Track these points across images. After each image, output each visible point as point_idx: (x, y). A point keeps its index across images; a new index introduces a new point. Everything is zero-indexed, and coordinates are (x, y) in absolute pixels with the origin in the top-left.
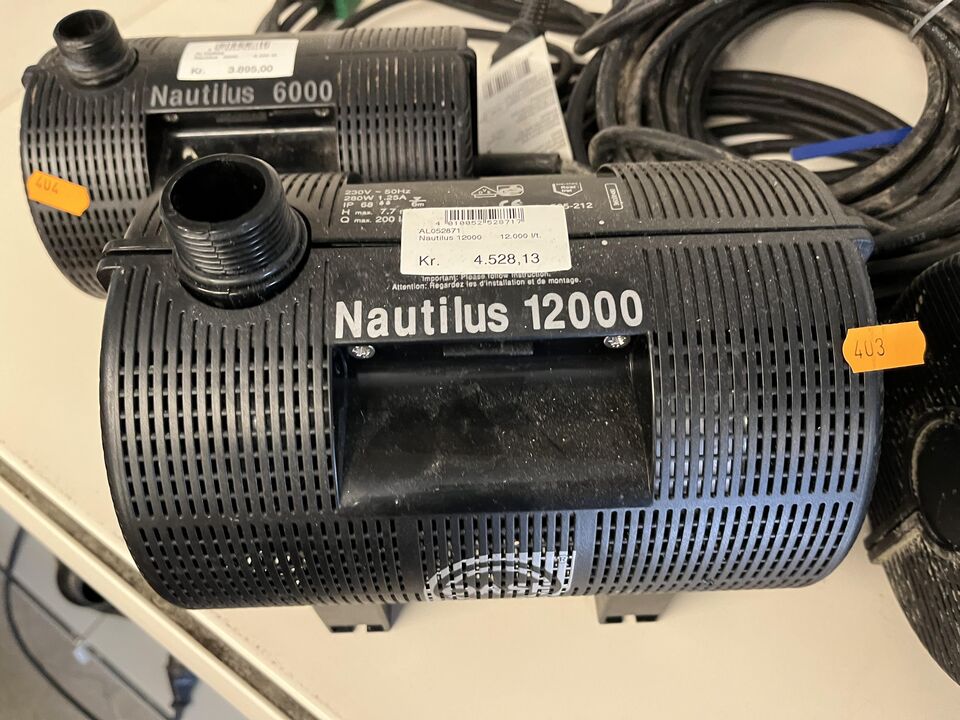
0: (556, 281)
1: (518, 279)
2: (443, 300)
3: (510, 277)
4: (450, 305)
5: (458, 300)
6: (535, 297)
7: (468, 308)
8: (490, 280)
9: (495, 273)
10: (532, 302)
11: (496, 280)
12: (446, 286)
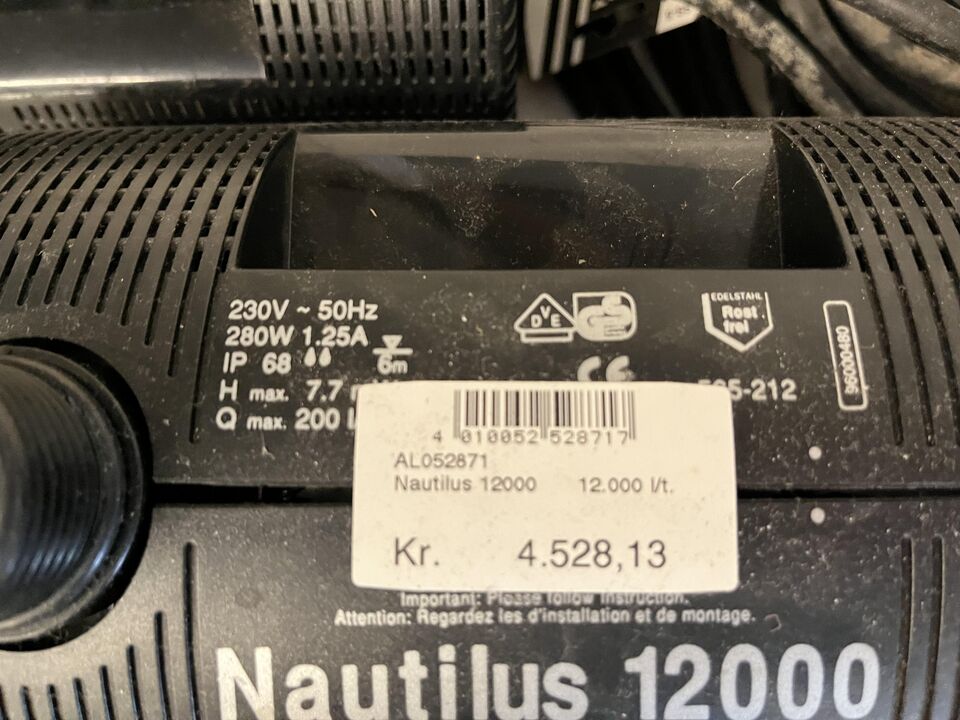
0: (700, 616)
1: (614, 607)
2: (447, 652)
3: (597, 603)
4: (463, 664)
5: (479, 653)
6: (650, 653)
7: (502, 671)
8: (552, 608)
9: (566, 589)
10: (643, 665)
11: (564, 607)
12: (455, 619)
